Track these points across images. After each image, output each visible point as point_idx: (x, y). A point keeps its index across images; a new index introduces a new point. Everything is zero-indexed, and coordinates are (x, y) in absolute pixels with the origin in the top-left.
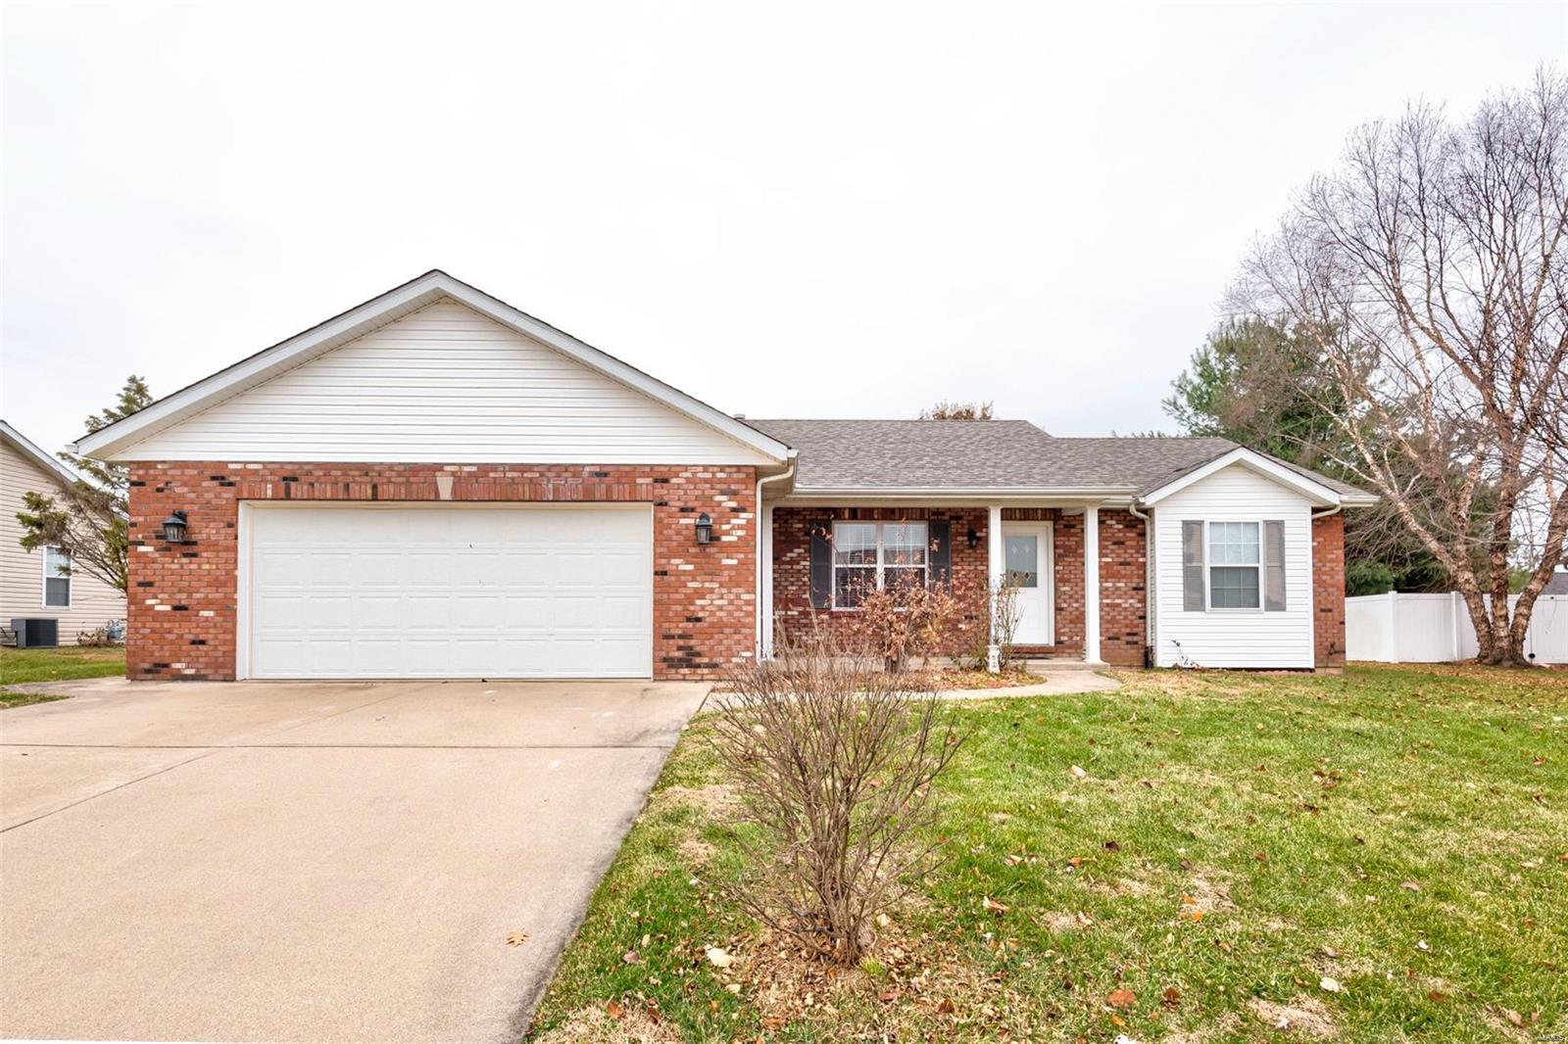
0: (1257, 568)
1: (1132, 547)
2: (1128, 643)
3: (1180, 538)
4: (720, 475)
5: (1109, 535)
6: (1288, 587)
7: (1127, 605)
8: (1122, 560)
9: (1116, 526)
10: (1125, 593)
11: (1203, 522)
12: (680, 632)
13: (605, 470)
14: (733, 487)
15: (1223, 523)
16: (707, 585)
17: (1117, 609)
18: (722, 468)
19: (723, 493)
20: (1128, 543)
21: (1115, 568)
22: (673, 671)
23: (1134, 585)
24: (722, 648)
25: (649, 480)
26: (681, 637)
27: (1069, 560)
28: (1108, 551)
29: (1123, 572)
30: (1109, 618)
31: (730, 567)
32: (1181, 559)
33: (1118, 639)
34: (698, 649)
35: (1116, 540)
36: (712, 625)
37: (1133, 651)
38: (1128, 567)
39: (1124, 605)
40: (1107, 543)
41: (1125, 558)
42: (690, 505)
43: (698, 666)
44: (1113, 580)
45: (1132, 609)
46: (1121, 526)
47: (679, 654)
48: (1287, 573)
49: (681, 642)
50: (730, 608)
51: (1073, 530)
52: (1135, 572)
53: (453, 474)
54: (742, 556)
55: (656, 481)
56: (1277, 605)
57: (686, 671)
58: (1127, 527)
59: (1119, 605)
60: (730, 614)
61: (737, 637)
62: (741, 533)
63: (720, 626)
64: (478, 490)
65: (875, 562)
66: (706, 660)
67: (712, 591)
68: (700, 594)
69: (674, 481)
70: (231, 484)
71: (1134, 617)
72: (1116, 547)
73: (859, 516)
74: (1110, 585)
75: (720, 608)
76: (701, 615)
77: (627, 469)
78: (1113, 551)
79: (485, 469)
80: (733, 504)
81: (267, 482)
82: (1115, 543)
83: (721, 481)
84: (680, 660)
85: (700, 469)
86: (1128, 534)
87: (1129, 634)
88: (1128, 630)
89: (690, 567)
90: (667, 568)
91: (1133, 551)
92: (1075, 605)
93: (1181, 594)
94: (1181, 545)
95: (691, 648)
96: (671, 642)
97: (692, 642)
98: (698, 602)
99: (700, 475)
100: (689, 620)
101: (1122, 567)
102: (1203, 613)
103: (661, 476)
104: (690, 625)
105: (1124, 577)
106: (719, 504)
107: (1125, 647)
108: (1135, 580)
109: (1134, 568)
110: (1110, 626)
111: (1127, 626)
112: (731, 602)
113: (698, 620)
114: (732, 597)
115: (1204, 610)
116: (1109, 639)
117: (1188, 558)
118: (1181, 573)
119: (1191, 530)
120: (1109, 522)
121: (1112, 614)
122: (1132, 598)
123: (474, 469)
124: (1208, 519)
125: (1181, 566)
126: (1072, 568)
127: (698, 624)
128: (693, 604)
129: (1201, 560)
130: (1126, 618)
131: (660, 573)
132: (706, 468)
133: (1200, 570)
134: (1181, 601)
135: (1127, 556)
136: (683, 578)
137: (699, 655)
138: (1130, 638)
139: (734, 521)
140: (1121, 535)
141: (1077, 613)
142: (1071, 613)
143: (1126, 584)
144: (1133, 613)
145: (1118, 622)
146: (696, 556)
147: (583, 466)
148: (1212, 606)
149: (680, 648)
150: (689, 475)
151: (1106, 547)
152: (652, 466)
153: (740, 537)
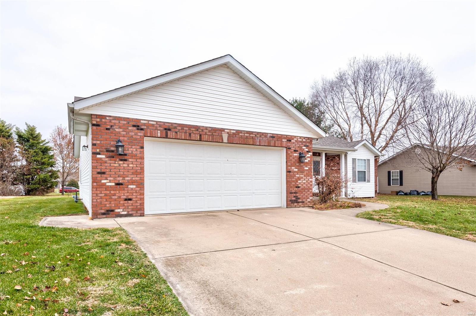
0: (365, 171)
3: (352, 163)
4: (304, 140)
5: (336, 161)
6: (371, 176)
11: (356, 159)
12: (294, 191)
13: (274, 135)
14: (307, 144)
15: (360, 159)
16: (301, 176)
18: (304, 138)
19: (305, 146)
21: (337, 170)
22: (293, 204)
24: (305, 196)
25: (286, 140)
26: (295, 193)
31: (307, 170)
34: (299, 197)
36: (302, 189)
42: (296, 149)
43: (299, 202)
47: (294, 199)
48: (371, 173)
49: (295, 195)
50: (307, 183)
53: (228, 133)
54: (309, 167)
55: (288, 140)
56: (369, 181)
57: (296, 204)
60: (307, 185)
61: (308, 192)
62: (309, 159)
63: (304, 189)
64: (236, 140)
66: (301, 200)
67: (302, 177)
68: (299, 179)
69: (292, 141)
70: (142, 129)
75: (304, 183)
76: (299, 185)
77: (280, 136)
79: (238, 132)
80: (307, 150)
81: (158, 130)
83: (304, 142)
84: (294, 200)
85: (299, 138)
89: (297, 170)
90: (291, 170)
93: (352, 178)
94: (352, 165)
95: (297, 196)
96: (292, 195)
97: (297, 195)
98: (299, 181)
99: (299, 140)
100: (296, 187)
102: (356, 183)
103: (289, 139)
104: (297, 189)
106: (304, 149)
112: (307, 182)
113: (299, 187)
114: (307, 180)
117: (353, 168)
118: (352, 172)
119: (354, 160)
123: (234, 132)
124: (357, 158)
125: (352, 170)
127: (299, 189)
128: (297, 182)
129: (356, 169)
131: (288, 172)
132: (300, 137)
133: (355, 172)
134: (352, 180)
136: (295, 173)
137: (299, 199)
139: (308, 155)
146: (298, 166)
147: (268, 134)
148: (358, 181)
149: (294, 197)
150: (296, 139)
151: (335, 165)
152: (287, 135)
153: (309, 160)
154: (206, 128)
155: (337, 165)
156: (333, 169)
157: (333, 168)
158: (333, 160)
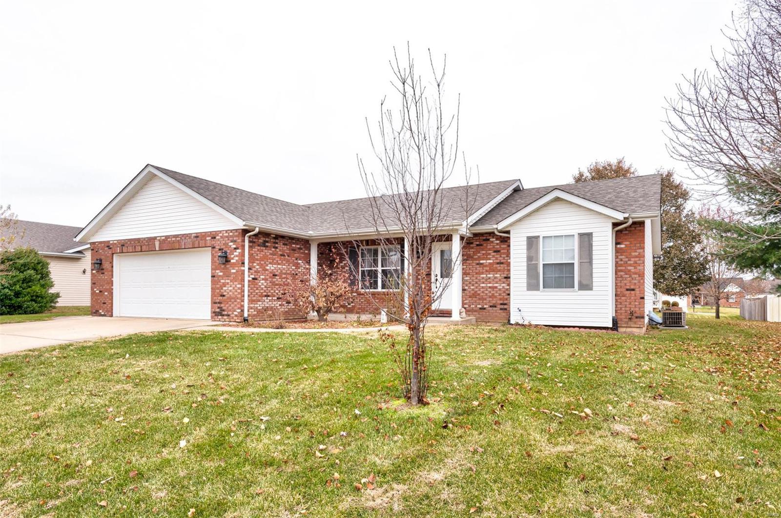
0: (573, 263)
1: (504, 253)
2: (501, 309)
3: (525, 247)
4: (231, 234)
5: (492, 247)
6: (594, 275)
7: (501, 287)
8: (498, 261)
9: (496, 242)
10: (500, 280)
11: (539, 236)
12: (218, 301)
13: (198, 235)
14: (235, 239)
15: (552, 237)
16: (227, 281)
17: (495, 289)
18: (231, 231)
19: (232, 242)
20: (502, 251)
21: (494, 266)
22: (216, 317)
23: (505, 276)
24: (231, 308)
25: (210, 238)
26: (219, 303)
27: (470, 262)
28: (491, 256)
29: (499, 268)
30: (491, 294)
31: (234, 273)
32: (525, 260)
33: (495, 307)
34: (224, 308)
35: (495, 249)
36: (228, 298)
37: (504, 314)
38: (501, 265)
39: (499, 287)
40: (490, 252)
41: (500, 260)
42: (222, 247)
43: (223, 315)
44: (493, 273)
45: (503, 290)
46: (498, 242)
47: (218, 310)
48: (594, 266)
49: (219, 305)
50: (234, 291)
51: (471, 245)
52: (506, 268)
53: (159, 240)
54: (237, 268)
55: (212, 238)
56: (586, 286)
57: (220, 317)
58: (501, 242)
59: (496, 287)
60: (233, 294)
61: (235, 303)
62: (237, 258)
63: (230, 298)
64: (165, 246)
65: (377, 267)
66: (226, 313)
67: (228, 283)
68: (224, 285)
69: (217, 238)
70: (111, 248)
71: (504, 294)
72: (495, 254)
73: (370, 244)
74: (492, 276)
75: (231, 291)
76: (225, 294)
77: (203, 234)
78: (493, 256)
79: (167, 237)
80: (234, 246)
81: (118, 247)
82: (495, 252)
83: (231, 236)
84: (218, 312)
85: (225, 232)
86: (502, 246)
87: (501, 304)
88: (501, 302)
89: (221, 274)
90: (215, 274)
91: (505, 256)
92: (472, 287)
93: (525, 281)
94: (525, 251)
95: (221, 308)
96: (216, 305)
97: (222, 305)
98: (224, 288)
99: (225, 235)
100: (221, 296)
101: (498, 265)
102: (538, 292)
103: (213, 236)
104: (221, 298)
105: (499, 271)
106: (230, 246)
107: (500, 311)
108: (506, 273)
109: (505, 265)
110: (491, 299)
111: (500, 299)
112: (234, 289)
113: (224, 296)
114: (234, 286)
115: (539, 290)
116: (491, 307)
117: (530, 259)
118: (525, 268)
119: (532, 241)
120: (491, 240)
121: (492, 292)
122: (504, 283)
123: (164, 238)
124: (542, 235)
125: (525, 264)
126: (471, 267)
127: (224, 298)
128: (222, 289)
129: (537, 259)
130: (500, 295)
131: (213, 276)
132: (226, 231)
133: (536, 266)
134: (525, 285)
135: (501, 258)
136: (220, 278)
137: (224, 310)
138: (502, 307)
139: (235, 253)
140: (498, 246)
141: (473, 292)
142: (470, 292)
143: (500, 275)
144: (504, 292)
145: (496, 297)
146: (224, 269)
147: (192, 234)
148: (544, 287)
149: (218, 308)
150: (221, 235)
151: (489, 254)
152: (211, 232)
153: (237, 260)
154: (144, 239)
155: (493, 254)
156: (482, 264)
157: (481, 262)
158: (481, 245)
